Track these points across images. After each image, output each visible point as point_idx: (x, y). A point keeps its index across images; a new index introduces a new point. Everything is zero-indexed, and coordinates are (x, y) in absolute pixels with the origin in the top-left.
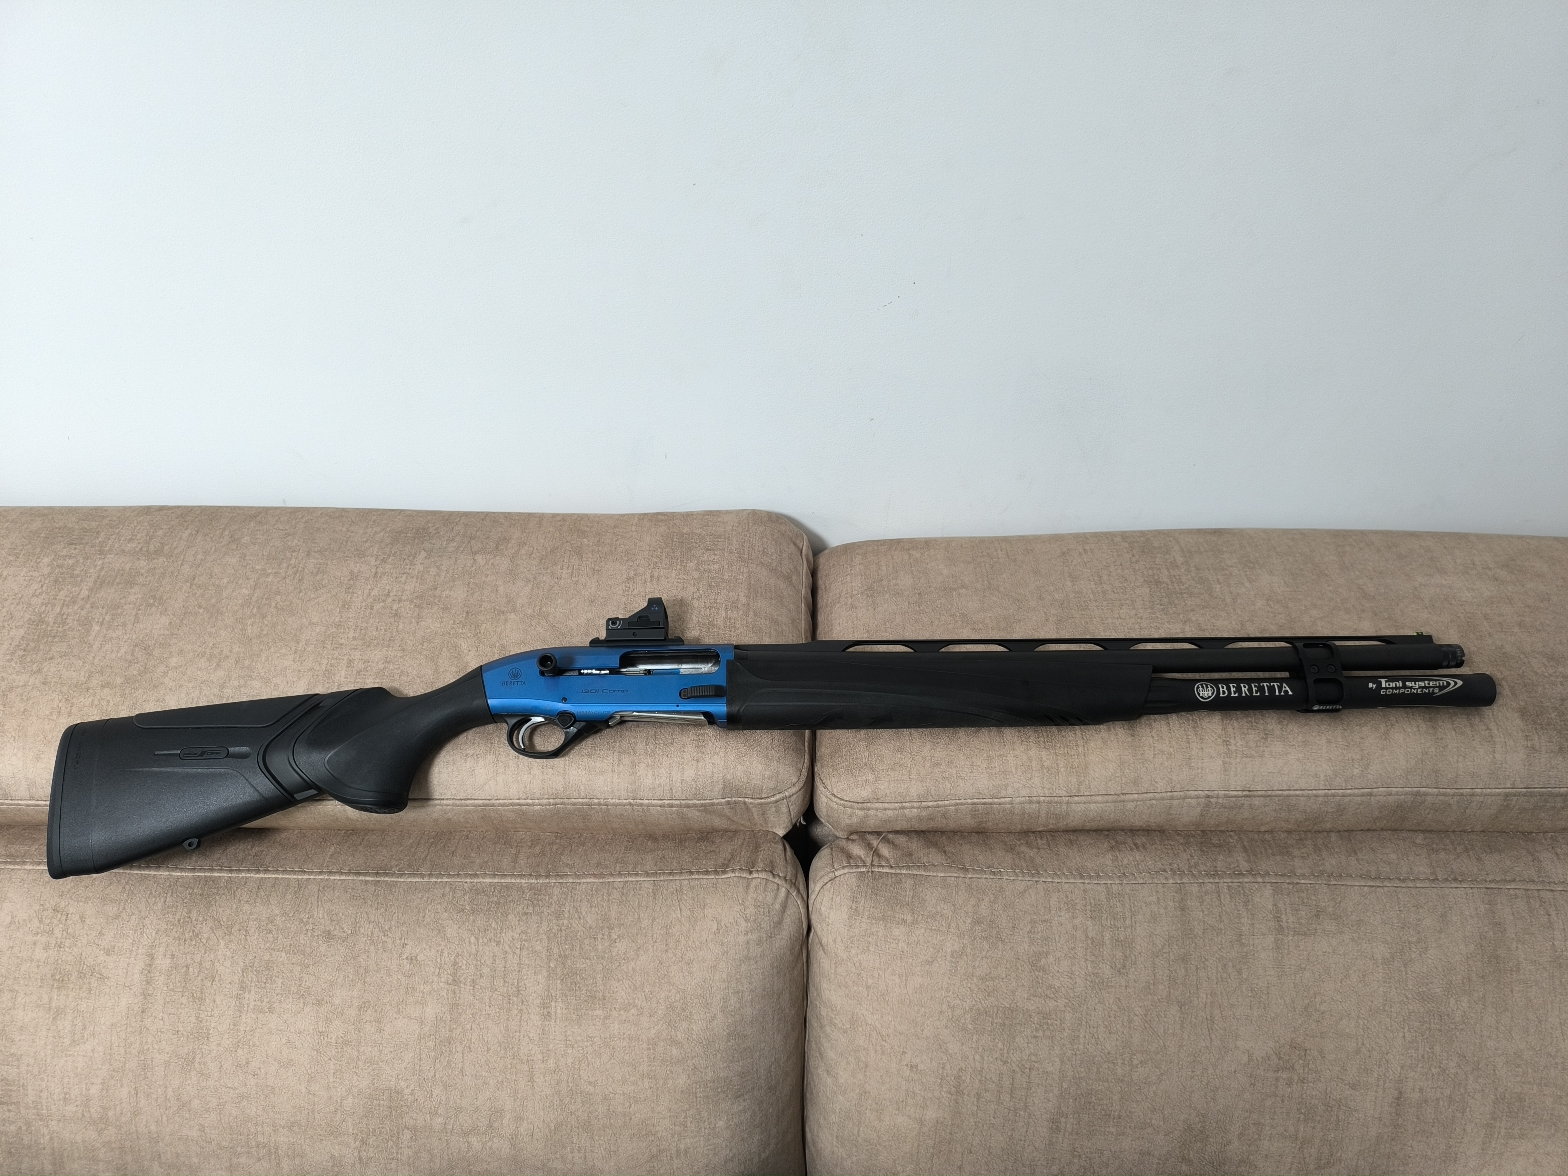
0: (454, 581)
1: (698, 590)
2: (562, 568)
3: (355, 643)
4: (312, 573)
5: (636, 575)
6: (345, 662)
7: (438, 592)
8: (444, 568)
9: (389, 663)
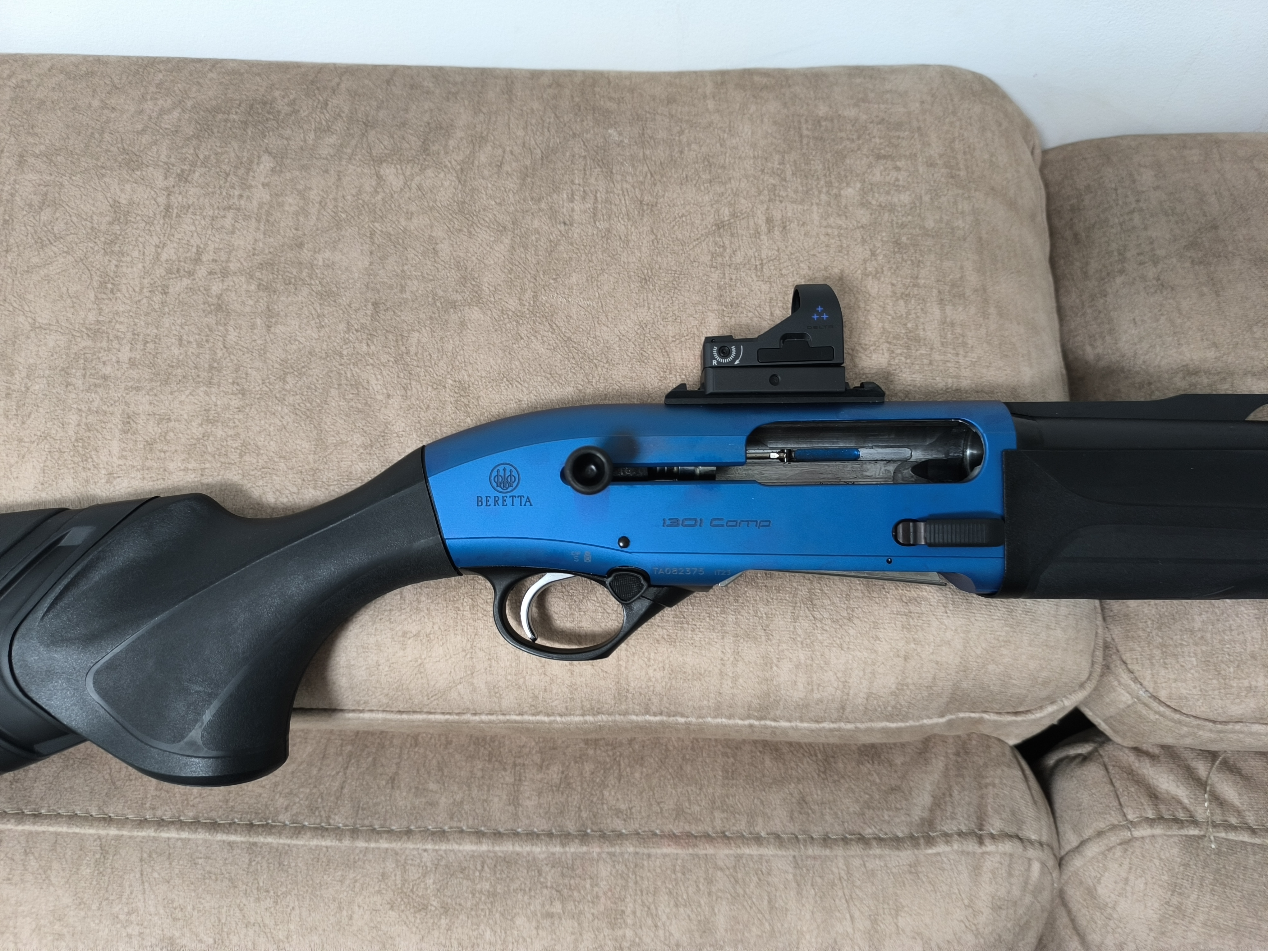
0: (339, 227)
1: (873, 254)
2: (571, 200)
3: (134, 373)
4: (30, 205)
5: (734, 215)
6: (117, 419)
7: (306, 254)
8: (314, 195)
9: (212, 422)
